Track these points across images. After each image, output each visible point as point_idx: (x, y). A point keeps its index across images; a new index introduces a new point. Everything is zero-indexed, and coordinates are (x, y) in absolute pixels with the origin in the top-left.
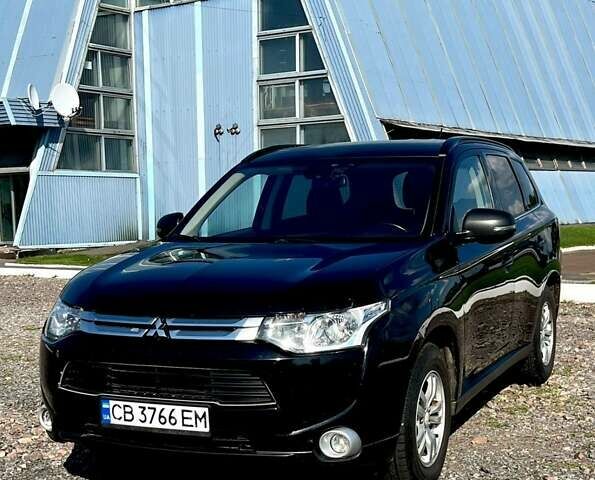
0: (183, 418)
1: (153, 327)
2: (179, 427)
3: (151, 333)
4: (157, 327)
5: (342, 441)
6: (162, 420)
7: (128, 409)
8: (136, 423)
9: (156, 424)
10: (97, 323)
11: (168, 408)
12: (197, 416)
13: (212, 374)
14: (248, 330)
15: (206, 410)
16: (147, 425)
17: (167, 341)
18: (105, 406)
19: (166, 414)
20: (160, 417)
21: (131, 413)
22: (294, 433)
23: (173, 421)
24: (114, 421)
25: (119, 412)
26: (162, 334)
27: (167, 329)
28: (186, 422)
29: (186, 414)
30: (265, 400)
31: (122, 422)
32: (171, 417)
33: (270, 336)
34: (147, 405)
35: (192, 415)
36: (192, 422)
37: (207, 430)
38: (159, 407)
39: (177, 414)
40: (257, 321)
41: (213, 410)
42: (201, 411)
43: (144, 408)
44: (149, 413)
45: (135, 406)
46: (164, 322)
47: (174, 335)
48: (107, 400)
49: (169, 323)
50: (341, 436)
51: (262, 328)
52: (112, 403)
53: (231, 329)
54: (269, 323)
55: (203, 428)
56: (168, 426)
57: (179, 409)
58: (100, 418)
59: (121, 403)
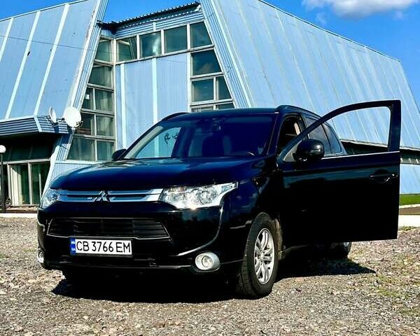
0: (117, 247)
1: (100, 196)
2: (115, 252)
3: (99, 200)
4: (102, 196)
5: (208, 260)
6: (105, 249)
7: (86, 244)
8: (90, 252)
9: (102, 252)
10: (69, 196)
11: (108, 242)
12: (124, 246)
13: (134, 221)
14: (154, 196)
15: (130, 242)
16: (96, 252)
17: (108, 203)
18: (72, 243)
19: (107, 245)
20: (104, 247)
21: (87, 246)
22: (180, 254)
23: (111, 249)
24: (78, 251)
25: (81, 246)
26: (105, 199)
27: (108, 197)
28: (119, 249)
29: (119, 245)
30: (164, 235)
31: (82, 252)
32: (110, 247)
33: (167, 199)
34: (96, 241)
35: (122, 245)
36: (122, 249)
37: (131, 253)
38: (103, 242)
39: (114, 245)
40: (160, 191)
41: (134, 242)
42: (127, 243)
43: (95, 243)
44: (97, 245)
45: (90, 241)
46: (107, 193)
47: (112, 200)
48: (74, 239)
49: (109, 194)
50: (208, 257)
51: (163, 195)
52: (77, 241)
53: (144, 196)
54: (167, 192)
55: (128, 252)
56: (108, 252)
57: (114, 242)
58: (70, 250)
59: (82, 241)
